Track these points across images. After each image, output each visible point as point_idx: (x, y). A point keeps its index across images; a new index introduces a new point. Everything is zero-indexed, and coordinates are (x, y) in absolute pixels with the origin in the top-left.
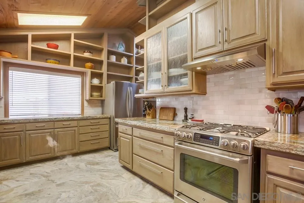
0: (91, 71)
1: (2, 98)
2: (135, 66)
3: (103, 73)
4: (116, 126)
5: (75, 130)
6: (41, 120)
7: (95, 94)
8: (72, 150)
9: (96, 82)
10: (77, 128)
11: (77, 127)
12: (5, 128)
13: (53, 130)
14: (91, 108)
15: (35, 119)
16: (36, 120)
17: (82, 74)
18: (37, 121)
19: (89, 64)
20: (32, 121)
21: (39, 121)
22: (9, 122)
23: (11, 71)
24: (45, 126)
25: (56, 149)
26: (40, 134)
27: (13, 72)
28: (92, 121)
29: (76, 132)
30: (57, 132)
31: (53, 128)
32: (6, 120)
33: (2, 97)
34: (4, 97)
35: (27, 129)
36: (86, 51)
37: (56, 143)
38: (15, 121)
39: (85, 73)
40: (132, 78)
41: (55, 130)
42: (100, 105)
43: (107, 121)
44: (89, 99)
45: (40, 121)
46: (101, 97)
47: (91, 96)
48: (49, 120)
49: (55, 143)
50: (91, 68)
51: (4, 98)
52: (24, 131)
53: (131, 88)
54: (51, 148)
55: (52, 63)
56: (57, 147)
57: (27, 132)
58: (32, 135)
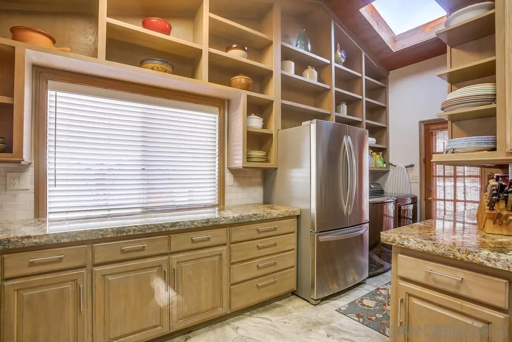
0: (248, 96)
1: (30, 164)
2: (334, 89)
3: (273, 101)
4: (320, 238)
5: (221, 255)
6: (134, 230)
7: (256, 154)
8: (213, 309)
9: (256, 122)
10: (225, 248)
11: (225, 245)
12: (33, 262)
13: (166, 258)
14: (240, 189)
15: (117, 229)
16: (123, 232)
17: (222, 104)
18: (125, 234)
19: (241, 79)
20: (112, 235)
21: (129, 234)
22: (43, 240)
23: (53, 93)
24: (146, 248)
25: (174, 312)
26: (131, 275)
27: (59, 94)
28: (261, 227)
29: (225, 260)
30: (178, 263)
31: (165, 251)
32: (35, 237)
33: (30, 161)
34: (33, 161)
35: (97, 262)
36: (234, 46)
37: (176, 294)
38: (63, 238)
39: (226, 103)
40: (329, 115)
41: (173, 257)
42: (260, 180)
43: (291, 225)
44: (244, 167)
45: (132, 233)
46: (267, 161)
47: (248, 158)
48: (156, 230)
49: (172, 293)
50: (247, 87)
51: (33, 165)
52: (89, 266)
53: (349, 137)
54: (161, 310)
55: (158, 69)
56: (178, 305)
57: (96, 269)
58: (110, 278)
